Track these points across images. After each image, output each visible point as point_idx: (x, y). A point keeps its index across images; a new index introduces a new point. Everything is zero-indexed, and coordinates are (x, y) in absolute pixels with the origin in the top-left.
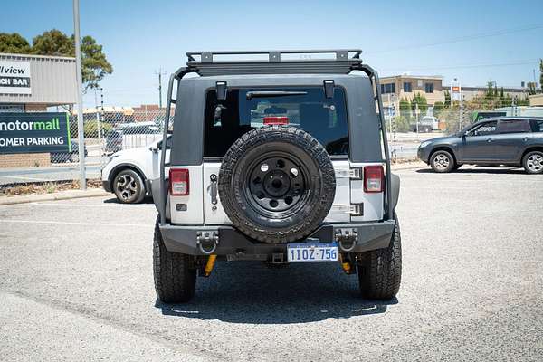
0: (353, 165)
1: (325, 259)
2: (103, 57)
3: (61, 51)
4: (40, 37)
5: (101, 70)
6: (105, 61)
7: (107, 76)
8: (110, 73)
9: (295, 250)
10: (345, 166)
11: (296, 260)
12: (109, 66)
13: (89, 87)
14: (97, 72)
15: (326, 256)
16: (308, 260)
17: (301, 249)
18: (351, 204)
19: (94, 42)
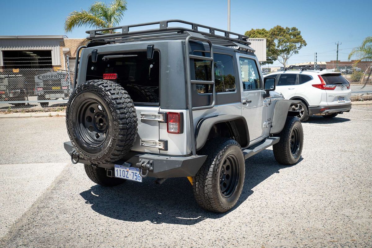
0: (161, 110)
1: (134, 180)
2: (301, 37)
3: (280, 35)
4: (272, 29)
5: (300, 44)
6: (302, 39)
7: (303, 47)
8: (305, 46)
9: (119, 169)
10: (155, 111)
11: (119, 176)
12: (304, 42)
13: (294, 53)
14: (298, 45)
15: (135, 177)
16: (125, 178)
17: (122, 170)
18: (159, 141)
19: (297, 30)
